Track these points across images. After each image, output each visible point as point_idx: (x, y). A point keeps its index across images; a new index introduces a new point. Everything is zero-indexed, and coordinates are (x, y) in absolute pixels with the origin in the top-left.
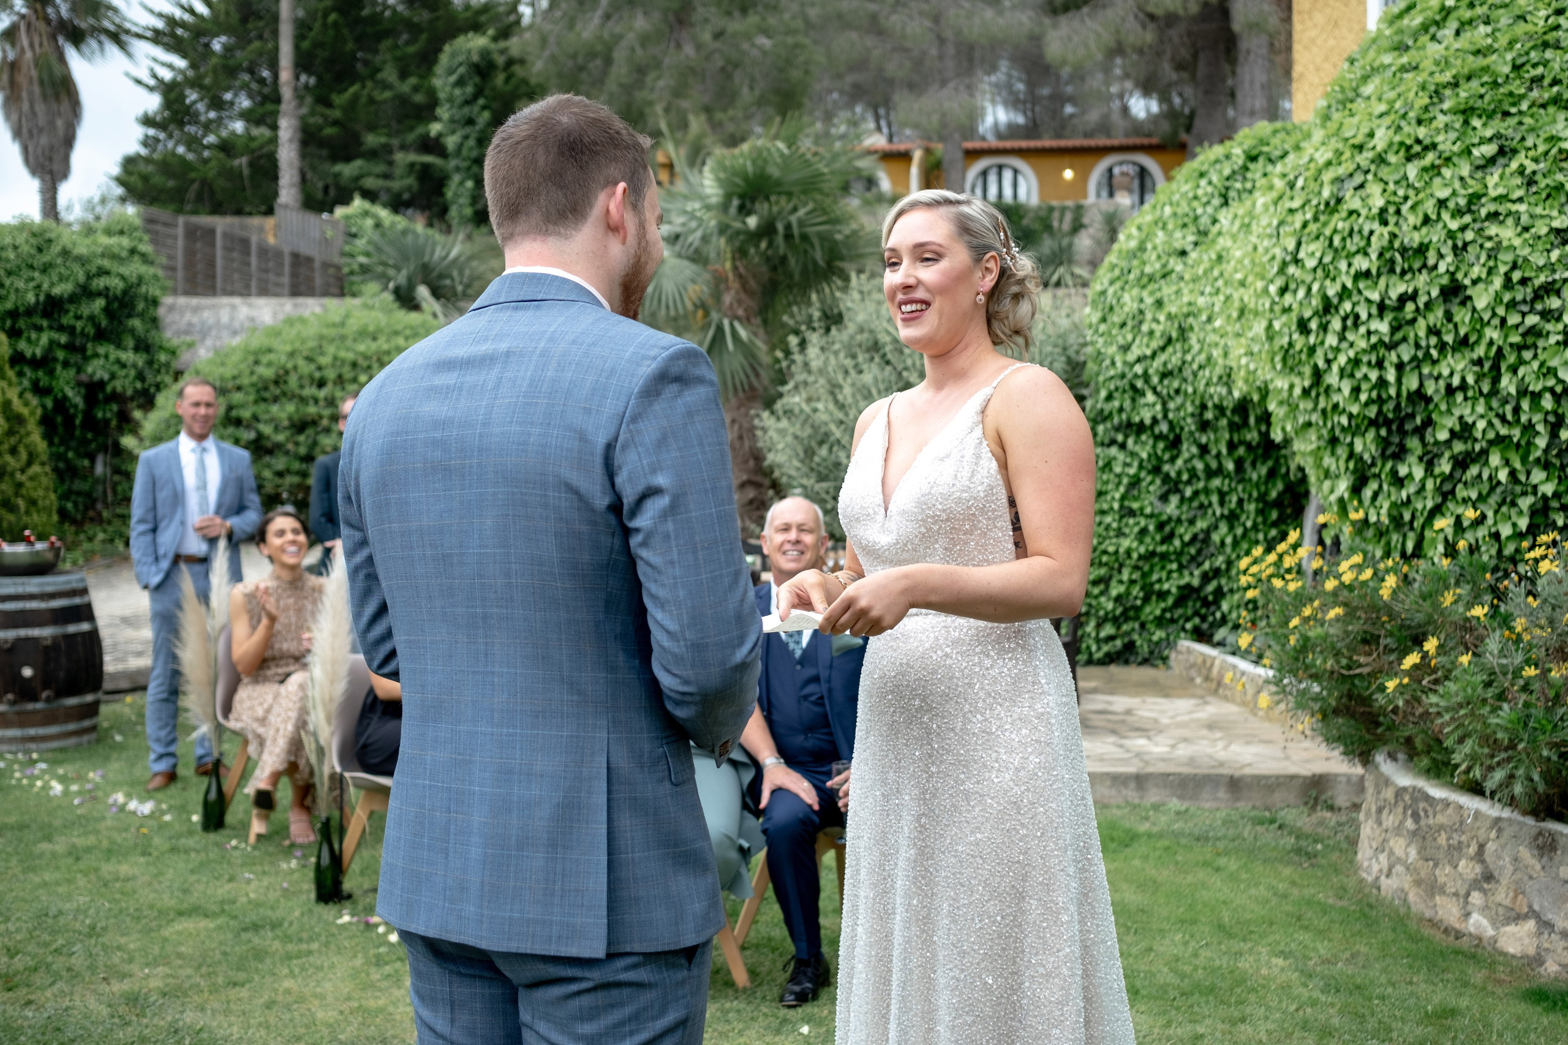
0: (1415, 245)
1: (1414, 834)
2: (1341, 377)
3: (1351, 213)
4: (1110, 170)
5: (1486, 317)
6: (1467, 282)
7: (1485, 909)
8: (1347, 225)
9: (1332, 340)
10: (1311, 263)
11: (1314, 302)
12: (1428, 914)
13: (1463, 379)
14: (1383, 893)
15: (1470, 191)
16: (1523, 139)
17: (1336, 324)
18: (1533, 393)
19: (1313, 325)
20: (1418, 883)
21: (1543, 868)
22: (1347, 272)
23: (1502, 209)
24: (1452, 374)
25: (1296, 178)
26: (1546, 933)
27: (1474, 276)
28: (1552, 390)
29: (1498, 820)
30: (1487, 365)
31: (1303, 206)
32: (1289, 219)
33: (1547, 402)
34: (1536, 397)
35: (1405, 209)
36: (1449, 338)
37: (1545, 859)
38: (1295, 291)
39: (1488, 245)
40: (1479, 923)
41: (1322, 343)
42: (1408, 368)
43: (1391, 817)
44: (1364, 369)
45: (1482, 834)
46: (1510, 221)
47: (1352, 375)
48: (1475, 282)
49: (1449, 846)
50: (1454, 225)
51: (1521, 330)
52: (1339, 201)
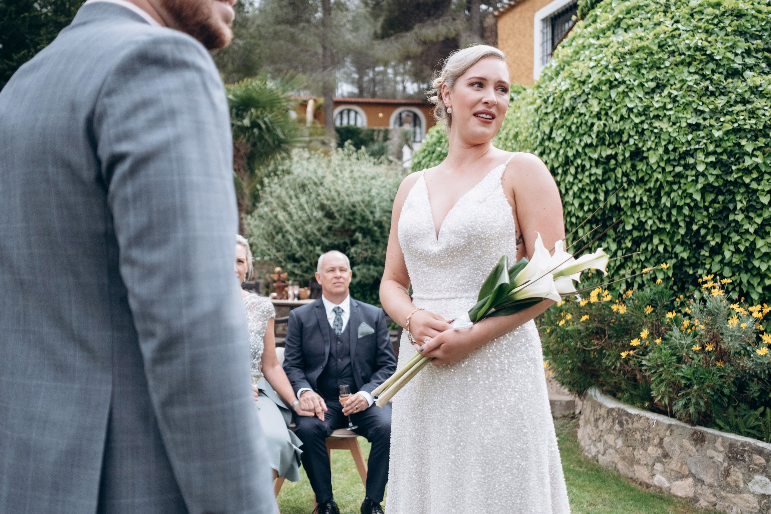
0: (617, 130)
1: (620, 433)
2: (574, 198)
3: (581, 114)
4: (400, 114)
5: (655, 167)
6: (645, 149)
7: (664, 472)
8: (579, 120)
9: (570, 178)
10: (559, 139)
11: (560, 159)
12: (630, 475)
13: (641, 199)
14: (600, 463)
15: (645, 104)
16: (668, 80)
17: (572, 170)
18: (678, 206)
19: (560, 171)
20: (623, 459)
21: (697, 451)
22: (579, 144)
23: (661, 113)
24: (635, 197)
25: (548, 98)
26: (699, 485)
27: (649, 147)
28: (688, 205)
29: (670, 426)
30: (653, 192)
31: (553, 111)
32: (546, 118)
33: (686, 211)
34: (680, 209)
35: (610, 112)
36: (634, 178)
37: (698, 446)
38: (549, 154)
39: (656, 131)
40: (660, 480)
41: (564, 180)
42: (611, 193)
43: (605, 424)
44: (587, 194)
45: (662, 433)
46: (665, 120)
47: (579, 197)
48: (649, 150)
49: (642, 439)
50: (637, 120)
51: (672, 174)
52: (574, 108)
